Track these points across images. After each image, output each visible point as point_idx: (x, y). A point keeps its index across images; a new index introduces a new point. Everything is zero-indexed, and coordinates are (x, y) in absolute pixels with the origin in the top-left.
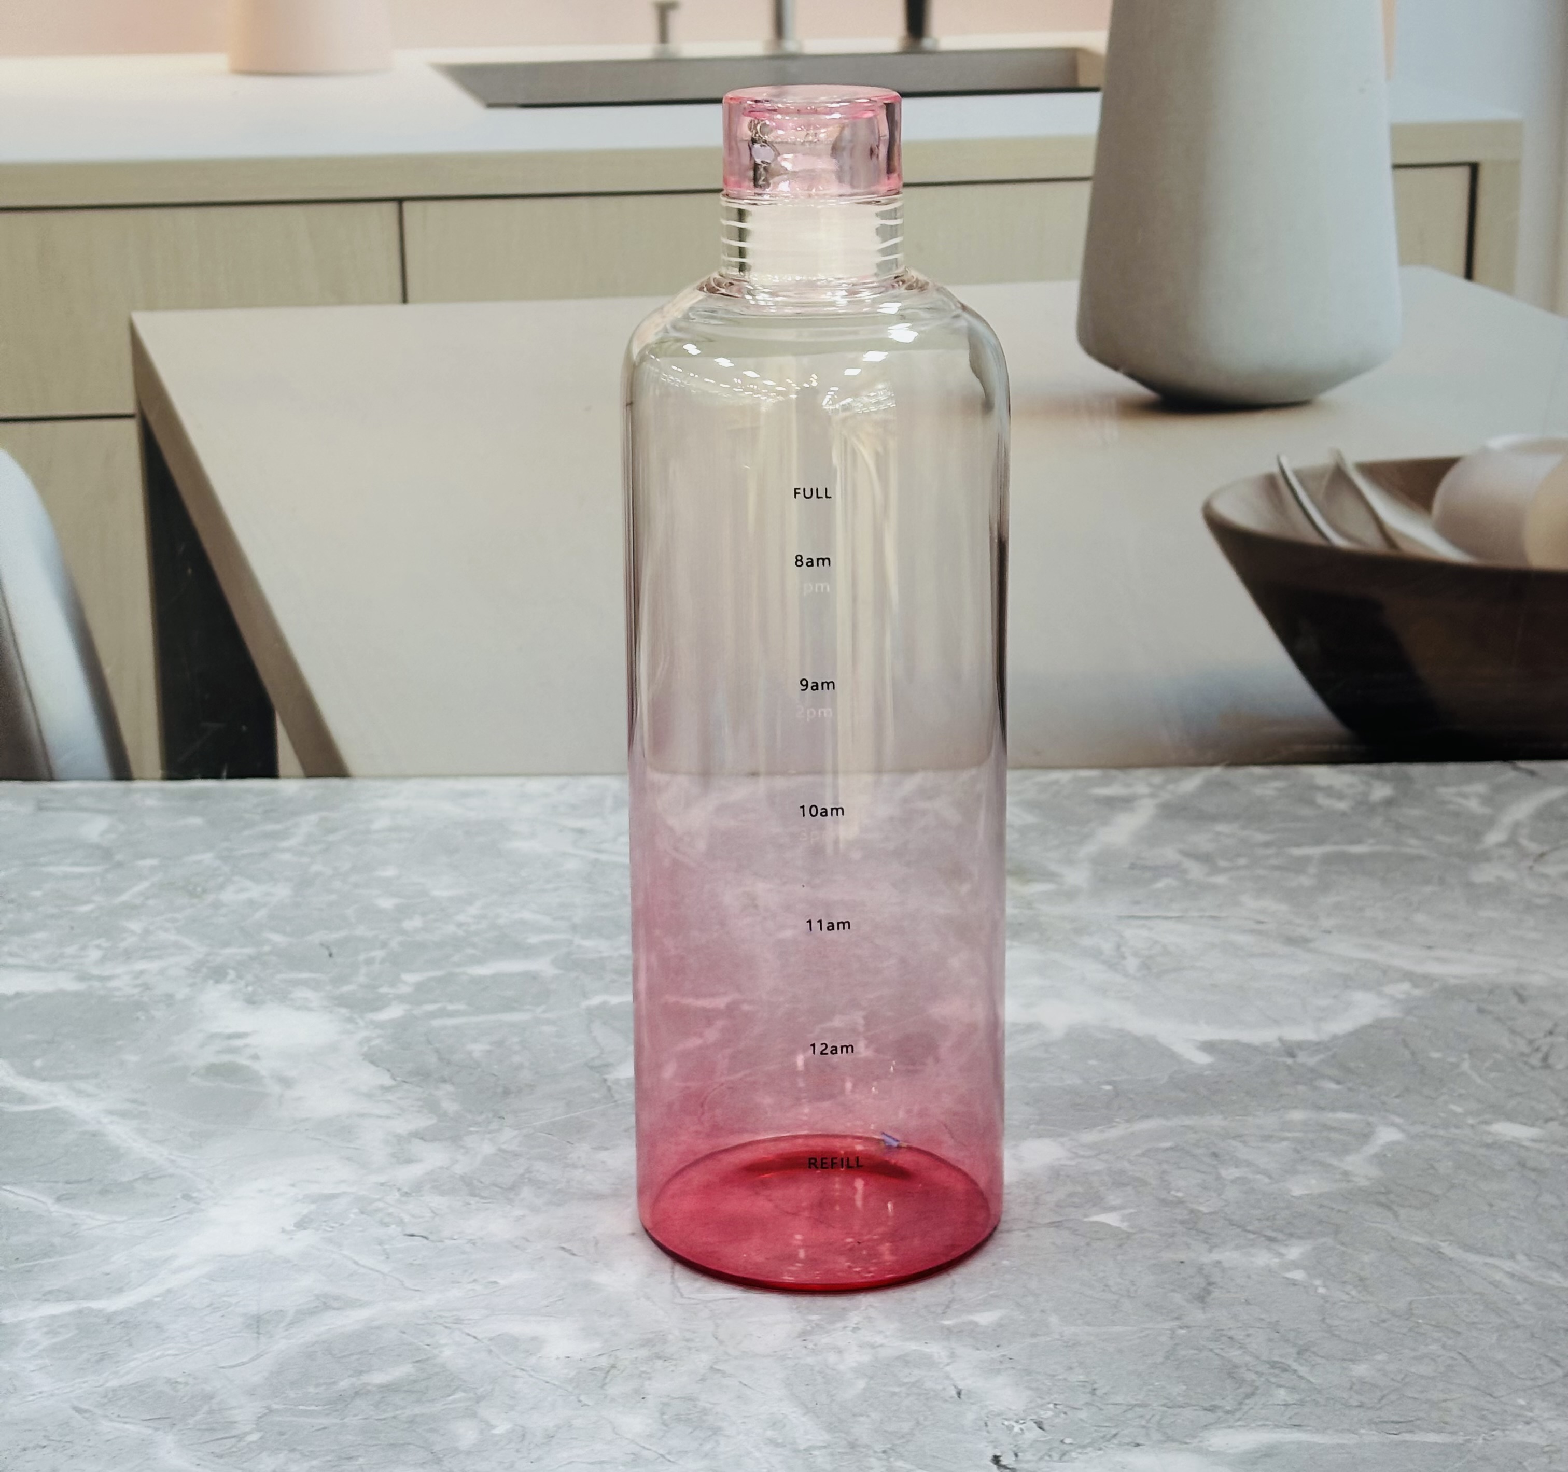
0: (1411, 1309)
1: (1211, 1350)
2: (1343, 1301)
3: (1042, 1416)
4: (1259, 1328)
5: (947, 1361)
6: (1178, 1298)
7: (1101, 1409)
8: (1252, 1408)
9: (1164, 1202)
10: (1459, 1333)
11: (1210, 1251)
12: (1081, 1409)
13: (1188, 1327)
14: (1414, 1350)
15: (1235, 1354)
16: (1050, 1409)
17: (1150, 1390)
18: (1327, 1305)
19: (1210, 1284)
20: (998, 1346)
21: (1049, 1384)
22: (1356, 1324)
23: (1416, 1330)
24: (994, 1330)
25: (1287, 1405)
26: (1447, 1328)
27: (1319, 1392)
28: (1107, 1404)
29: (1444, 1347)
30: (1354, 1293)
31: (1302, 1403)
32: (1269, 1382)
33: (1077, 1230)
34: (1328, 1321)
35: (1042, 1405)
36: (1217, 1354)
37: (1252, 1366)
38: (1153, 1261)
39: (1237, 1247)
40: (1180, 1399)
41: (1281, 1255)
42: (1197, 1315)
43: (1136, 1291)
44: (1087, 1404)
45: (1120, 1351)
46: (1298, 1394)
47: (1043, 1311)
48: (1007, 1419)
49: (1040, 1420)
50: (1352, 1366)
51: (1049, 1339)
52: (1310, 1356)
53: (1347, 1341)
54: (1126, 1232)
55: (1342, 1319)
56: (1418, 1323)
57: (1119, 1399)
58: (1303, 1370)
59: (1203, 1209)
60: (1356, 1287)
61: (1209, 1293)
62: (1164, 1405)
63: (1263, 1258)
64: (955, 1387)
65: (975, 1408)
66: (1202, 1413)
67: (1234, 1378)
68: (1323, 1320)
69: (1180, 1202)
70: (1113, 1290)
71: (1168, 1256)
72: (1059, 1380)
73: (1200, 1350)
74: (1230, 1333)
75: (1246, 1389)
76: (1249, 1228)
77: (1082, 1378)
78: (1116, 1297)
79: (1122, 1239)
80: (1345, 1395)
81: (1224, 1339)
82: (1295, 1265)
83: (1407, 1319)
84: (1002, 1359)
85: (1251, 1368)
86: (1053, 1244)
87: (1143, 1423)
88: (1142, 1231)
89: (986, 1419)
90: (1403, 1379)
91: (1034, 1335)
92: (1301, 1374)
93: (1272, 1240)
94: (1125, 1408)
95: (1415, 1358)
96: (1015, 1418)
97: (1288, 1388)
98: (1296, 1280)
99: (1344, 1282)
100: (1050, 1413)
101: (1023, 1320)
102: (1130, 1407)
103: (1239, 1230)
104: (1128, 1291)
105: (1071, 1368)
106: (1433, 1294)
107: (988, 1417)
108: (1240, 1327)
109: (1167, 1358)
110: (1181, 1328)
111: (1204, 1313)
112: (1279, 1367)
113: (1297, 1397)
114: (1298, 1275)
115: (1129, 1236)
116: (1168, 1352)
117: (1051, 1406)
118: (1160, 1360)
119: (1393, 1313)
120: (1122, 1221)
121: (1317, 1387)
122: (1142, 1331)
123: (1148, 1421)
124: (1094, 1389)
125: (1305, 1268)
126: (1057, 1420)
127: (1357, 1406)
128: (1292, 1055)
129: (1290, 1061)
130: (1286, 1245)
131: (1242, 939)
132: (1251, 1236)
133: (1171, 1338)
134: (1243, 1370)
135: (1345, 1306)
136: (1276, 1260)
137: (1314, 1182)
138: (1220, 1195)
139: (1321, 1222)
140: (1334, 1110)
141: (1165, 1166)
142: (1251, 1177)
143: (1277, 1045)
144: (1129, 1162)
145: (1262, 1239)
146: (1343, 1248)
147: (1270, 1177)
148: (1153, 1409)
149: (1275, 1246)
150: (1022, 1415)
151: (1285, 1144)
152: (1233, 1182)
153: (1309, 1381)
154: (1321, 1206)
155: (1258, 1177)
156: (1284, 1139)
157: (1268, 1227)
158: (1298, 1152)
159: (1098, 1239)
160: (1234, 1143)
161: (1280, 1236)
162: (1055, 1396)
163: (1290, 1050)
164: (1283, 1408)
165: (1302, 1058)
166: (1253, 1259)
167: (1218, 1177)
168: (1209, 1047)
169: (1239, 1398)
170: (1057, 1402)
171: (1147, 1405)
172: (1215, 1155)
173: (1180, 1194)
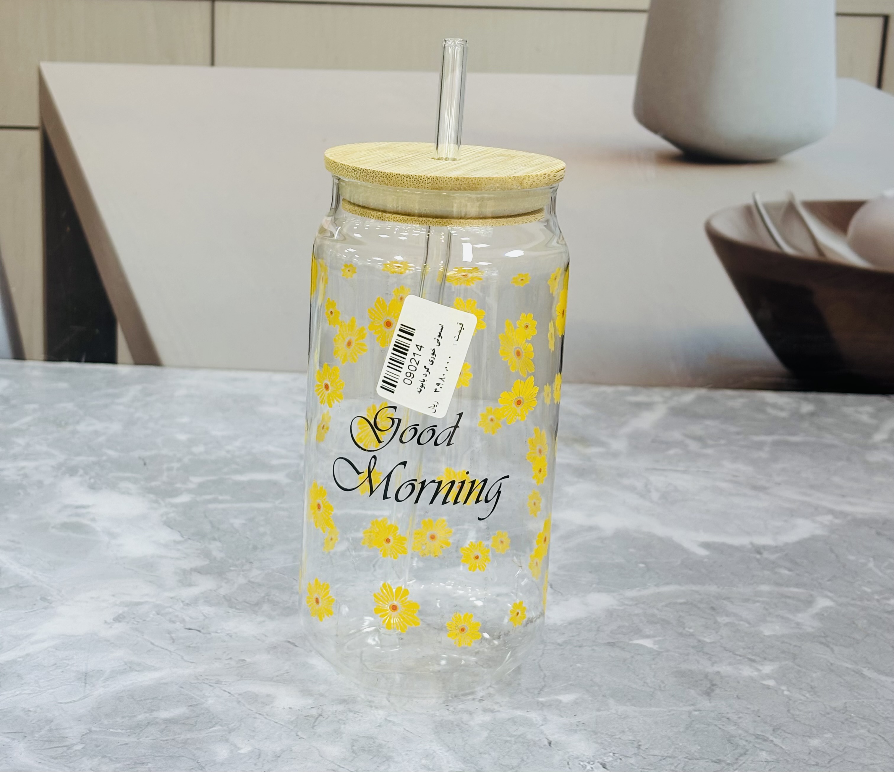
0: (846, 707)
1: (716, 725)
2: (801, 700)
3: (606, 760)
4: (746, 713)
5: (541, 723)
6: (692, 692)
7: (645, 758)
8: (744, 763)
9: (681, 634)
10: (879, 723)
11: (713, 664)
12: (631, 757)
13: (700, 711)
14: (848, 732)
15: (731, 729)
16: (610, 756)
17: (676, 748)
18: (791, 702)
19: (713, 685)
20: (575, 716)
21: (609, 741)
22: (810, 714)
23: (851, 720)
24: (572, 706)
25: (767, 762)
26: (870, 720)
27: (789, 755)
28: (648, 755)
29: (869, 731)
30: (808, 695)
31: (778, 761)
32: (755, 747)
33: (624, 648)
34: (792, 711)
35: (605, 754)
36: (720, 728)
37: (744, 736)
38: (675, 669)
39: (730, 664)
40: (696, 754)
41: (758, 670)
42: (705, 704)
43: (665, 687)
44: (635, 754)
45: (656, 723)
46: (775, 755)
47: (603, 696)
48: (582, 761)
49: (604, 762)
50: (809, 740)
51: (609, 713)
52: (781, 733)
53: (805, 724)
54: (657, 651)
55: (800, 711)
56: (851, 715)
57: (656, 752)
58: (777, 741)
59: (707, 640)
60: (809, 692)
61: (713, 690)
62: (685, 758)
63: (747, 671)
64: (547, 739)
65: (560, 752)
66: (712, 764)
67: (732, 743)
68: (788, 711)
69: (692, 635)
70: (650, 685)
71: (684, 667)
72: (616, 738)
73: (709, 725)
74: (729, 716)
75: (740, 751)
76: (737, 653)
77: (631, 738)
78: (652, 690)
79: (655, 654)
80: (807, 759)
81: (724, 719)
82: (769, 677)
83: (844, 713)
84: (578, 724)
85: (743, 738)
86: (610, 655)
87: (673, 768)
88: (668, 651)
90: (843, 749)
91: (598, 710)
92: (777, 743)
93: (752, 660)
94: (660, 758)
95: (850, 737)
96: (587, 761)
97: (767, 751)
98: (769, 686)
99: (801, 689)
100: (611, 759)
101: (592, 701)
102: (664, 758)
103: (731, 654)
104: (660, 686)
105: (623, 732)
106: (860, 699)
107: (569, 759)
108: (735, 712)
109: (687, 729)
110: (695, 711)
111: (710, 703)
112: (761, 739)
113: (774, 757)
114: (771, 683)
115: (659, 653)
116: (687, 725)
117: (611, 754)
118: (682, 730)
119: (834, 709)
120: (654, 644)
121: (787, 751)
122: (670, 712)
123: (676, 767)
124: (640, 745)
125: (775, 679)
126: (615, 763)
127: (814, 765)
128: (759, 553)
129: (758, 556)
130: (762, 665)
131: (724, 485)
132: (738, 658)
133: (689, 717)
134: (737, 739)
135: (803, 704)
136: (756, 673)
137: (777, 627)
138: (717, 632)
139: (783, 652)
140: (787, 586)
141: (681, 614)
142: (737, 622)
143: (750, 546)
144: (658, 609)
145: (746, 660)
146: (800, 669)
147: (749, 623)
148: (679, 760)
149: (754, 664)
150: (592, 759)
151: (758, 604)
152: (726, 625)
153: (781, 747)
154: (783, 642)
155: (742, 623)
156: (758, 601)
157: (750, 653)
158: (767, 610)
159: (639, 654)
160: (725, 602)
161: (757, 659)
162: (614, 748)
163: (758, 550)
164: (765, 764)
165: (766, 555)
166: (740, 672)
167: (716, 622)
168: (706, 545)
169: (736, 756)
170: (614, 752)
171: (675, 757)
172: (713, 608)
173: (691, 631)
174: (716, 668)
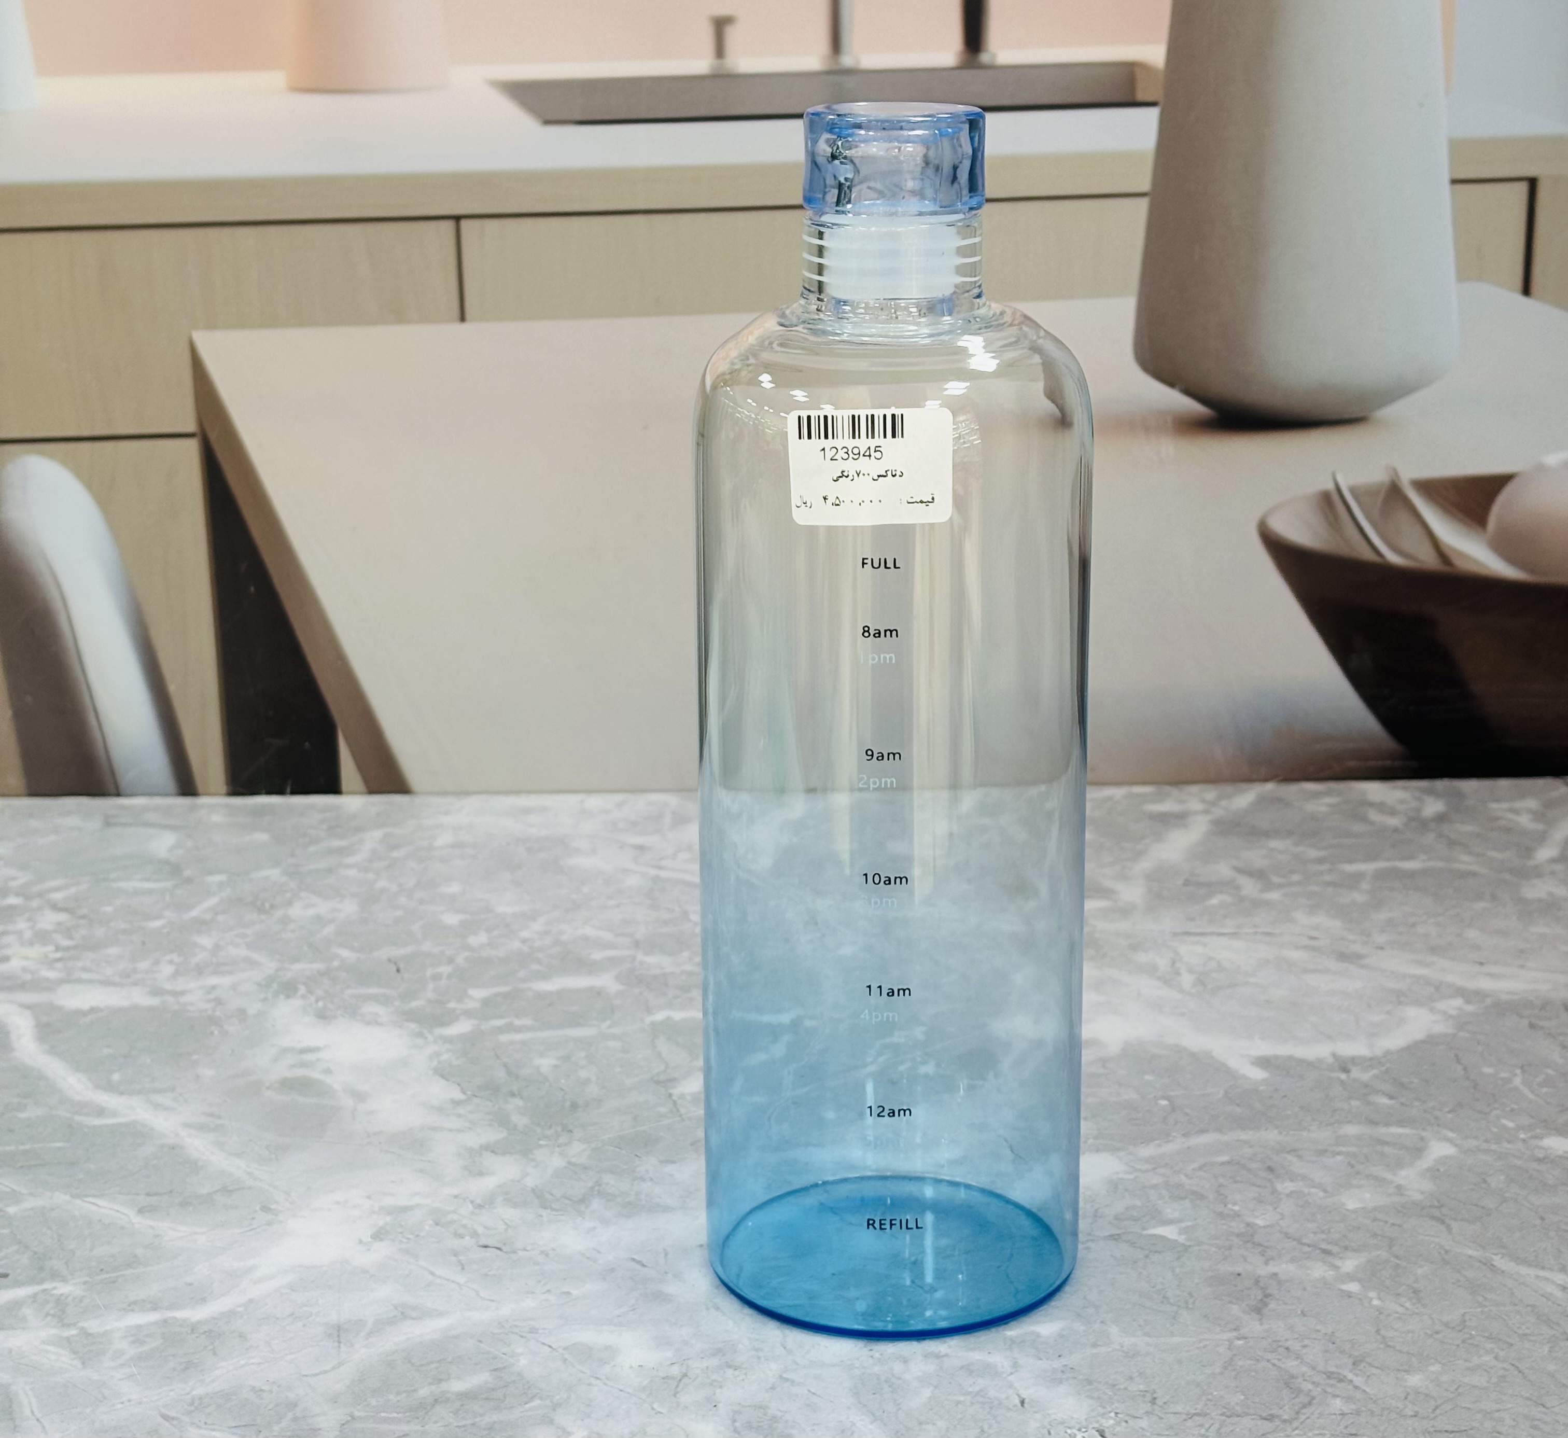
0: (1465, 1321)
1: (1268, 1361)
2: (1397, 1313)
3: (1104, 1425)
4: (1314, 1339)
5: (1009, 1370)
6: (1235, 1309)
7: (1162, 1418)
8: (1308, 1418)
9: (1221, 1215)
10: (1512, 1345)
11: (1266, 1263)
12: (1141, 1418)
13: (1246, 1338)
14: (1466, 1360)
15: (1291, 1364)
16: (1111, 1418)
17: (1208, 1400)
18: (1382, 1317)
19: (1267, 1296)
20: (1060, 1356)
21: (1110, 1393)
22: (1410, 1335)
23: (1470, 1341)
24: (1056, 1341)
25: (1343, 1414)
26: (1500, 1340)
27: (1375, 1402)
28: (1167, 1413)
29: (1496, 1358)
30: (1408, 1305)
31: (1358, 1413)
32: (1326, 1392)
33: (1135, 1243)
34: (1383, 1332)
35: (1104, 1414)
36: (1274, 1365)
37: (1310, 1376)
38: (1210, 1274)
39: (1293, 1260)
40: (1238, 1408)
41: (1337, 1268)
42: (1254, 1326)
43: (1194, 1302)
44: (1147, 1412)
45: (1180, 1362)
46: (1354, 1404)
47: (1102, 1322)
48: (1069, 1428)
49: (1102, 1428)
50: (1406, 1377)
51: (1109, 1350)
52: (1364, 1367)
53: (1400, 1351)
54: (1183, 1245)
55: (1396, 1330)
56: (1471, 1334)
57: (1179, 1408)
58: (1358, 1381)
59: (1260, 1222)
60: (1410, 1299)
61: (1266, 1305)
62: (1222, 1415)
63: (1318, 1271)
64: (1019, 1396)
65: (1038, 1416)
66: (1259, 1422)
67: (1291, 1388)
68: (1378, 1331)
69: (1237, 1215)
70: (1171, 1301)
71: (1225, 1268)
72: (1119, 1389)
73: (1258, 1360)
74: (1289, 1344)
75: (1303, 1399)
76: (1305, 1241)
77: (1141, 1387)
78: (1175, 1308)
79: (1180, 1250)
80: (1401, 1407)
81: (1281, 1350)
82: (1351, 1277)
83: (1460, 1331)
84: (1063, 1369)
85: (1308, 1379)
86: (1112, 1256)
87: (1203, 1431)
88: (1200, 1243)
89: (1049, 1427)
90: (1456, 1389)
91: (1095, 1345)
92: (1357, 1384)
93: (1327, 1252)
94: (1184, 1416)
95: (1468, 1369)
96: (1078, 1426)
97: (1343, 1398)
98: (1351, 1292)
99: (1399, 1294)
100: (1112, 1422)
101: (1084, 1332)
102: (1190, 1416)
103: (1295, 1243)
104: (1187, 1302)
105: (1131, 1378)
106: (1486, 1307)
107: (1051, 1425)
108: (1297, 1338)
109: (1225, 1368)
110: (1239, 1339)
111: (1261, 1324)
112: (1335, 1378)
113: (1353, 1407)
114: (1353, 1287)
115: (1186, 1248)
116: (1225, 1362)
117: (1112, 1414)
118: (1217, 1371)
119: (1447, 1325)
120: (1180, 1234)
121: (1372, 1397)
122: (1200, 1342)
123: (1207, 1430)
124: (1155, 1399)
125: (1359, 1281)
126: (1118, 1429)
127: (1412, 1416)
128: (1346, 1070)
129: (1343, 1076)
130: (1341, 1258)
131: (1295, 955)
132: (1306, 1249)
133: (1229, 1349)
134: (1300, 1380)
135: (1399, 1318)
136: (1331, 1273)
137: (1368, 1195)
138: (1275, 1208)
139: (1375, 1235)
140: (1387, 1125)
141: (1221, 1180)
142: (1306, 1190)
143: (1331, 1060)
144: (1186, 1176)
145: (1318, 1251)
146: (1398, 1261)
147: (1325, 1191)
148: (1212, 1419)
149: (1330, 1259)
150: (1084, 1423)
151: (1339, 1158)
152: (1289, 1195)
153: (1364, 1391)
154: (1375, 1220)
155: (1313, 1190)
156: (1339, 1153)
157: (1323, 1240)
158: (1352, 1166)
159: (1156, 1252)
160: (1289, 1157)
161: (1335, 1249)
162: (1116, 1405)
163: (1344, 1065)
164: (1339, 1417)
165: (1356, 1073)
166: (1309, 1272)
167: (1274, 1191)
168: (1264, 1062)
169: (1296, 1408)
170: (1118, 1411)
171: (1206, 1415)
172: (1270, 1169)
173: (1236, 1208)
174: (1272, 1268)
